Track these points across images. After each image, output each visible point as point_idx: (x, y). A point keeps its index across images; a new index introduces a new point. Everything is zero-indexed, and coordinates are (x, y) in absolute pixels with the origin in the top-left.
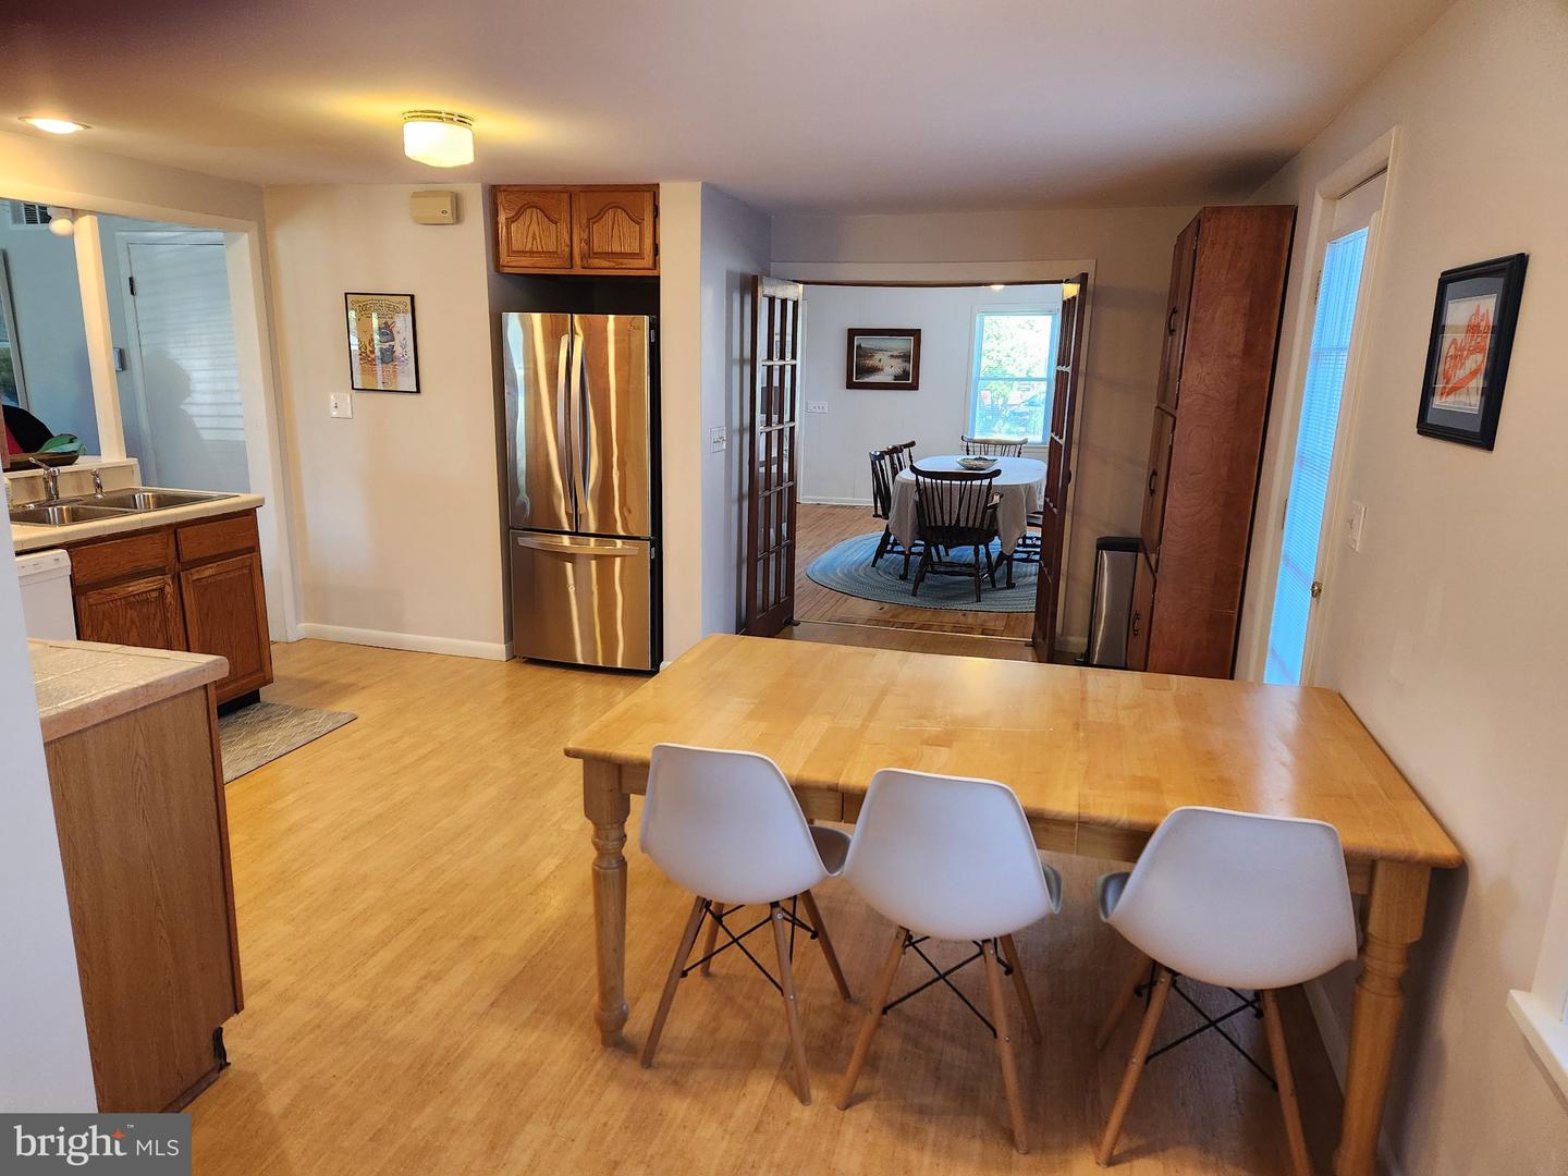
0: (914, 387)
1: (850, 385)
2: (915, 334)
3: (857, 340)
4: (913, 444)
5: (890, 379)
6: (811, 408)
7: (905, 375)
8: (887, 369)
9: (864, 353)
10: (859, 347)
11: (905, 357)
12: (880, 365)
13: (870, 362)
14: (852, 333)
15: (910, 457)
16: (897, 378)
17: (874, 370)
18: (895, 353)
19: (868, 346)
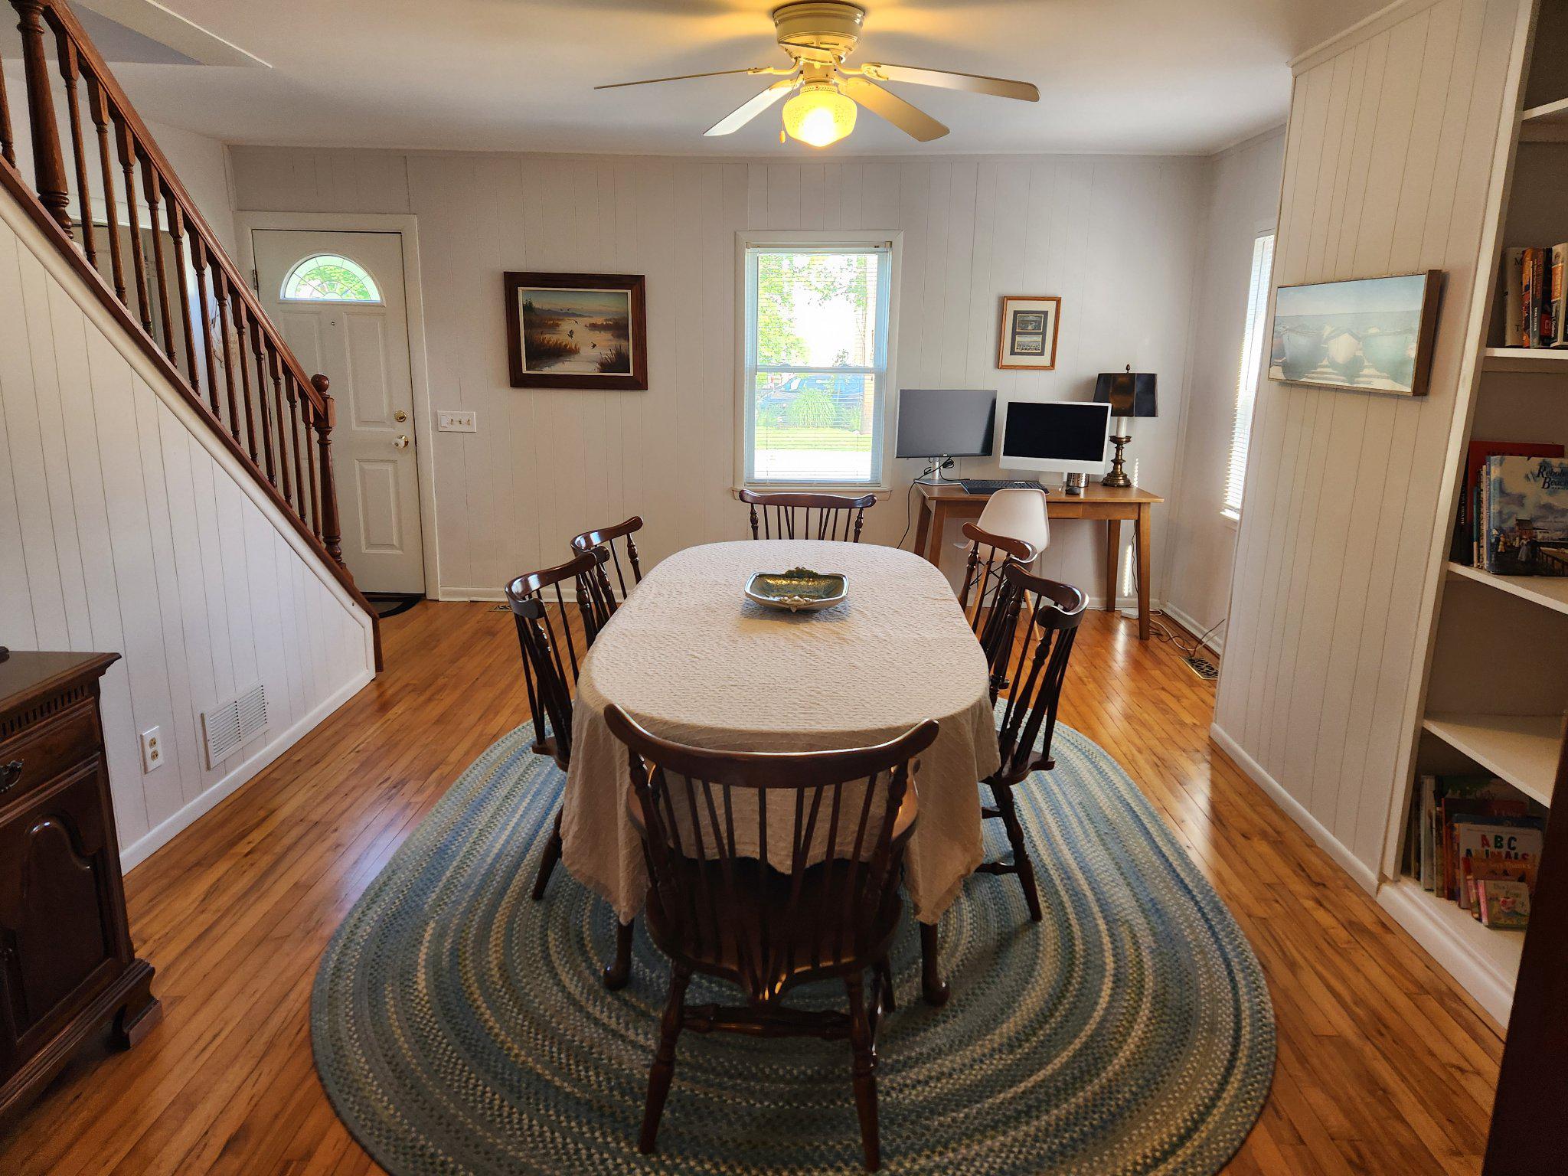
0: (639, 383)
1: (518, 380)
2: (635, 284)
3: (523, 295)
4: (635, 524)
5: (591, 370)
6: (444, 422)
7: (619, 361)
8: (586, 351)
9: (540, 320)
10: (528, 308)
11: (618, 328)
12: (571, 342)
13: (552, 338)
14: (513, 281)
15: (632, 555)
16: (605, 366)
17: (561, 352)
18: (599, 321)
19: (546, 307)
